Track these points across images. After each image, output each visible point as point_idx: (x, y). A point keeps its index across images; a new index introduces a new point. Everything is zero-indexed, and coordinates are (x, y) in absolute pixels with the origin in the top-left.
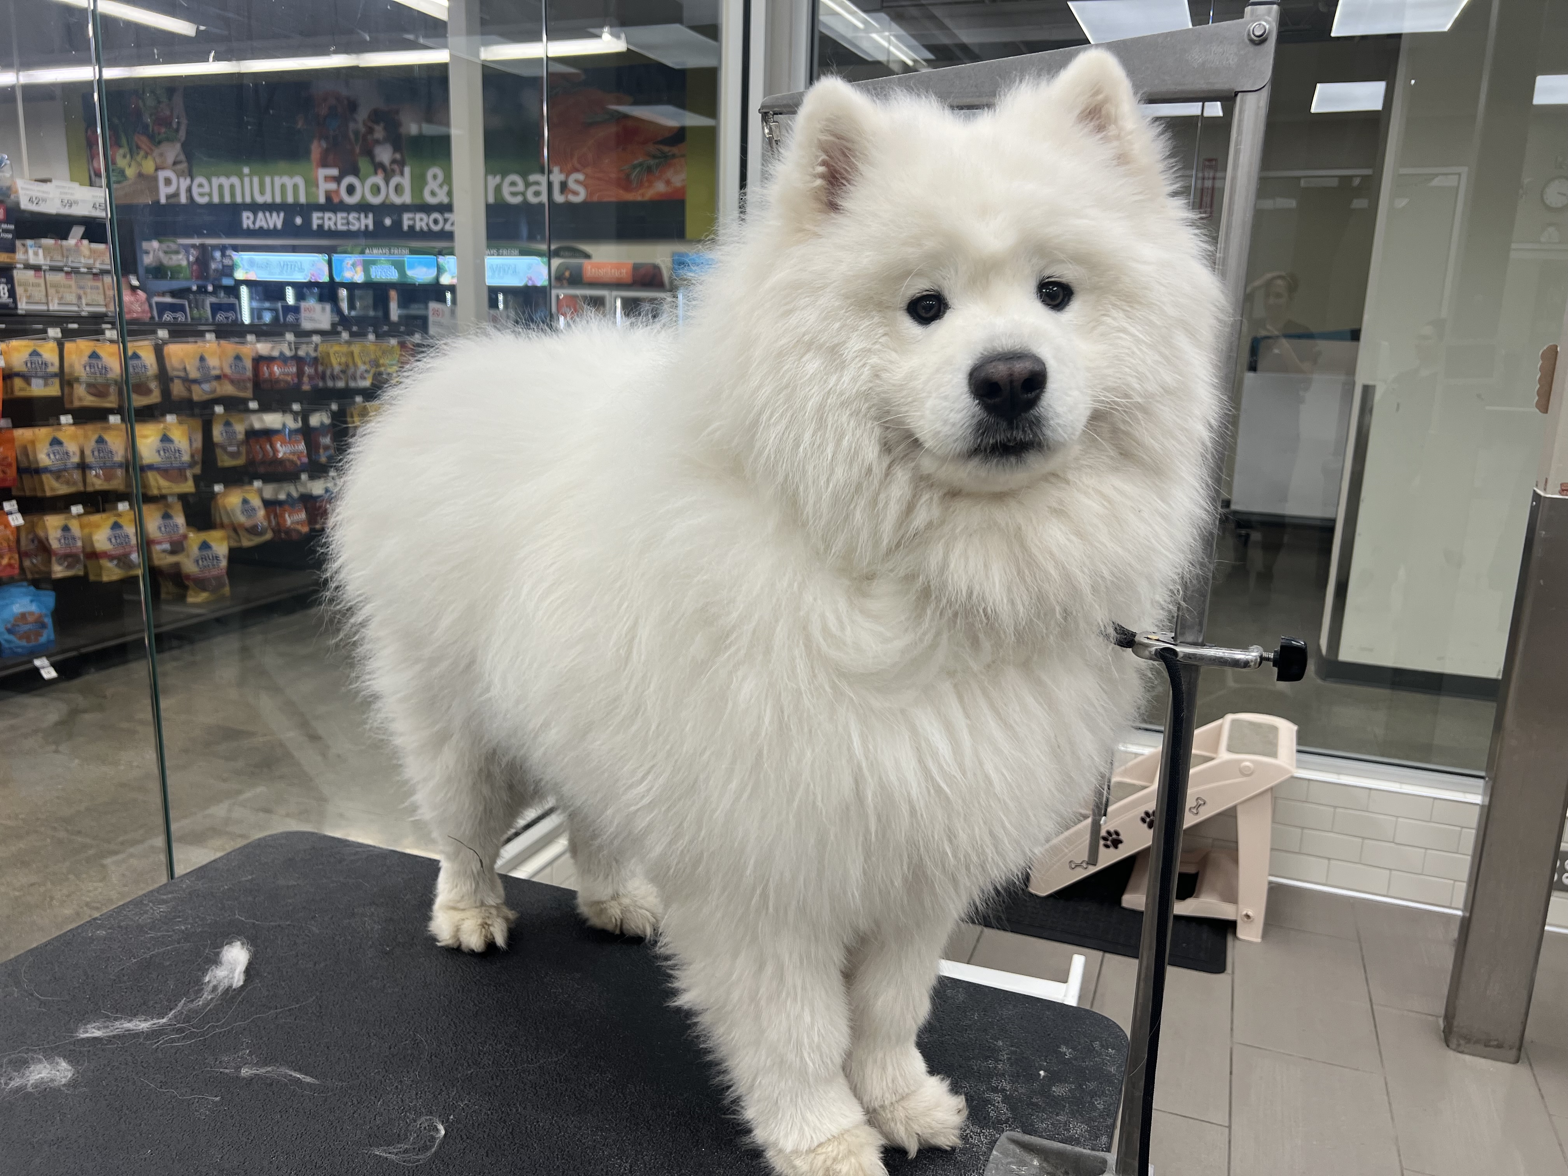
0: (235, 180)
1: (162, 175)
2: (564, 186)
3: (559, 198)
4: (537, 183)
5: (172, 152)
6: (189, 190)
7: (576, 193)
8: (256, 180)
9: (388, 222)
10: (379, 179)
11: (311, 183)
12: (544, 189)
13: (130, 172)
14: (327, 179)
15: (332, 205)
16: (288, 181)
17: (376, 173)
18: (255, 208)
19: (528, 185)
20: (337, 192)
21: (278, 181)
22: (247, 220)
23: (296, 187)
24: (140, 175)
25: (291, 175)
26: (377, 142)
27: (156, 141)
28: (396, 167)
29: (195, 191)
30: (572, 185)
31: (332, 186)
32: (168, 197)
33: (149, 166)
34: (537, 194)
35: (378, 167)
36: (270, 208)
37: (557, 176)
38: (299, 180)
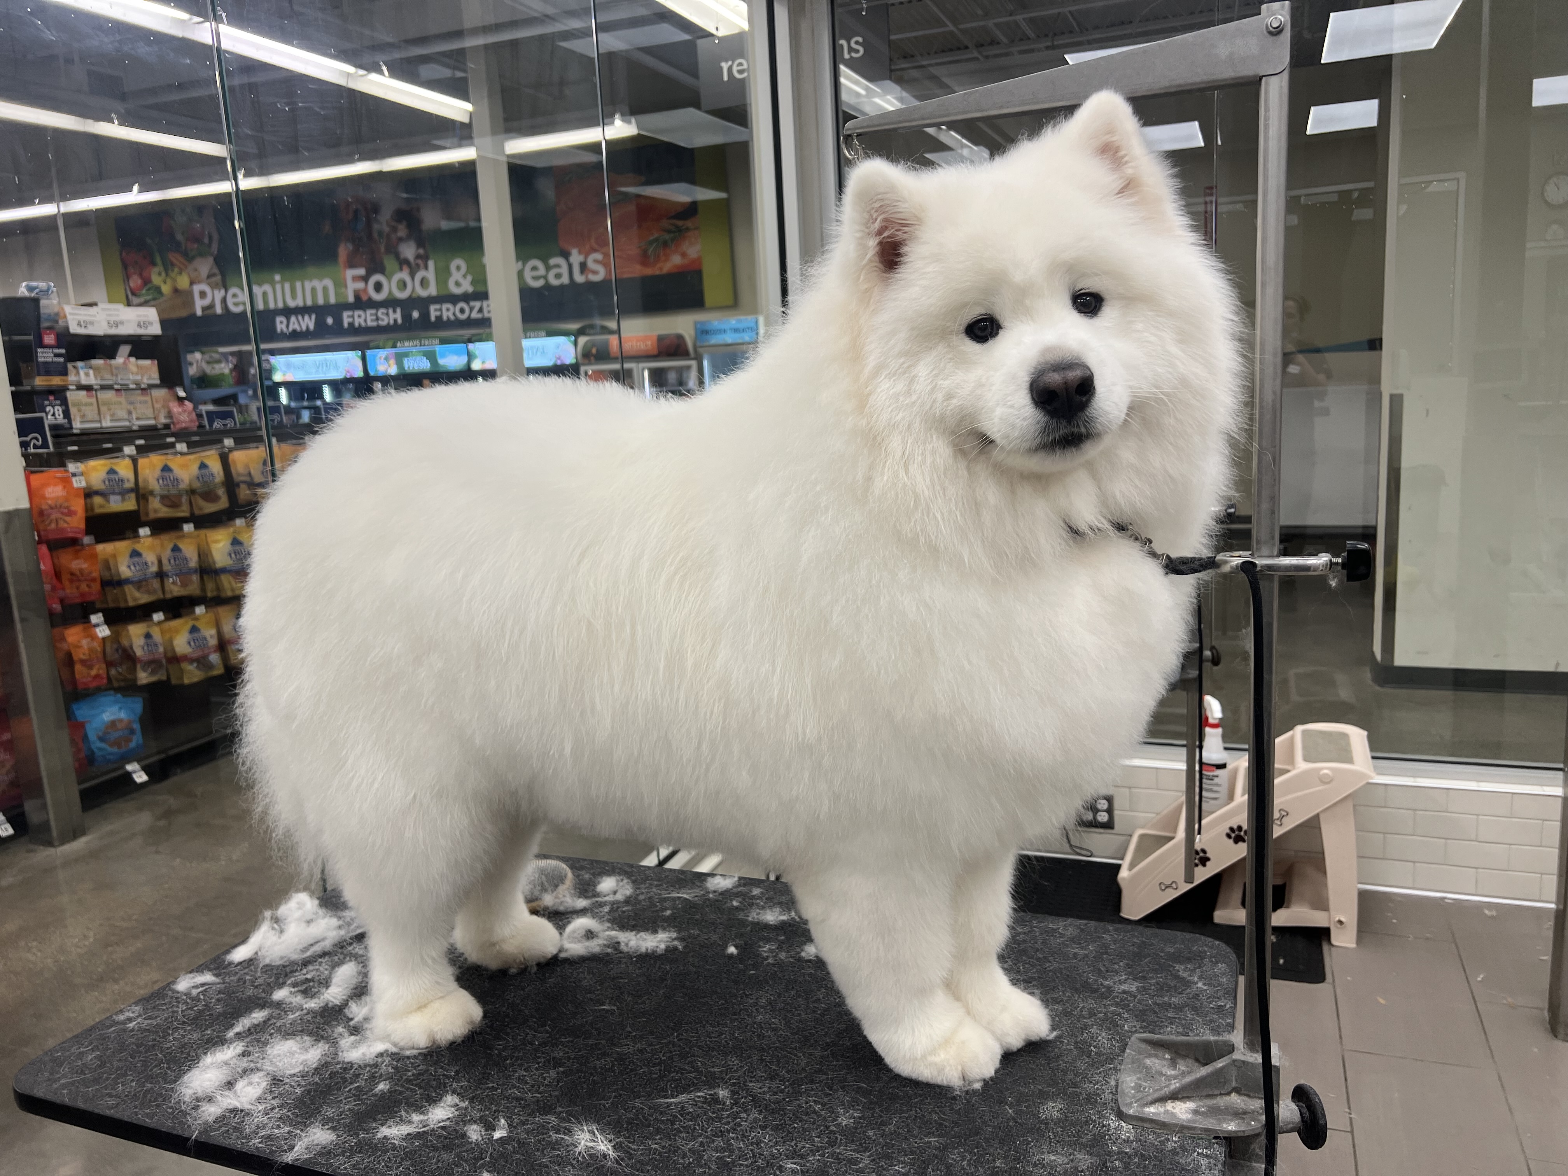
0: (267, 288)
1: (197, 289)
2: (583, 267)
3: (579, 278)
4: (558, 266)
5: (205, 266)
6: (224, 301)
7: (595, 272)
8: (287, 286)
9: (416, 314)
10: (404, 275)
11: (340, 284)
12: (564, 270)
13: (166, 289)
14: (355, 279)
15: (361, 303)
16: (318, 284)
17: (401, 269)
18: (287, 312)
19: (548, 268)
20: (365, 290)
21: (308, 285)
22: (281, 324)
23: (325, 289)
24: (176, 291)
25: (321, 278)
26: (401, 240)
27: (189, 258)
28: (420, 262)
29: (230, 302)
30: (591, 264)
31: (360, 285)
32: (204, 309)
33: (183, 282)
34: (558, 276)
35: (403, 263)
36: (303, 311)
37: (576, 258)
38: (328, 283)
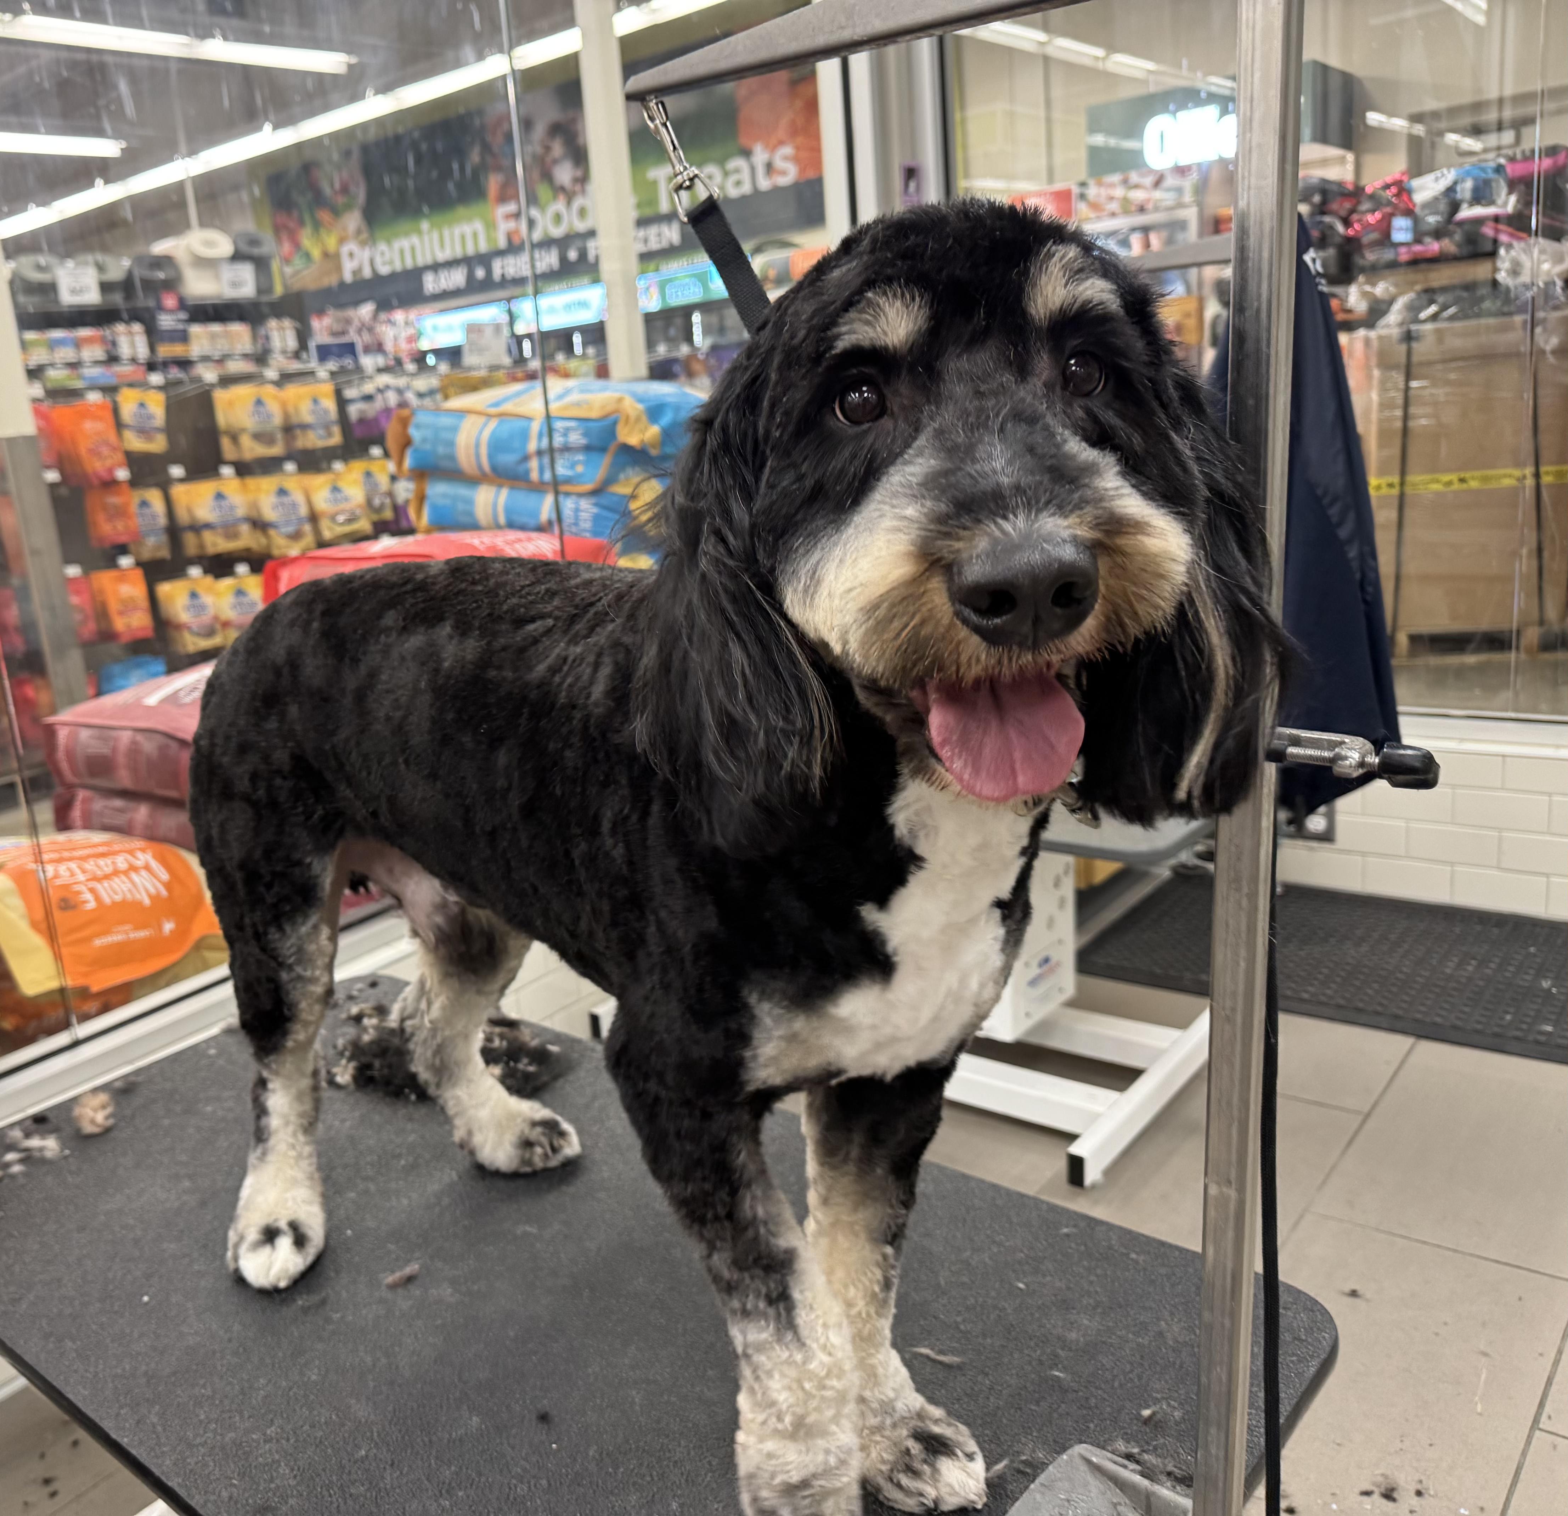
0: (415, 240)
1: (345, 250)
2: (769, 168)
3: (764, 184)
4: (737, 171)
5: (353, 220)
6: (372, 262)
7: (783, 173)
8: (435, 235)
9: (573, 255)
12: (746, 176)
13: (316, 253)
16: (467, 229)
17: (555, 197)
18: (436, 267)
19: (726, 174)
20: (517, 231)
21: (457, 231)
22: (430, 283)
23: (475, 235)
24: (326, 255)
25: (470, 219)
26: (555, 162)
27: (336, 212)
29: (378, 260)
30: (779, 163)
31: (511, 225)
32: (355, 273)
33: (331, 242)
34: (738, 183)
35: (559, 190)
36: (451, 264)
37: (760, 156)
38: (478, 226)
